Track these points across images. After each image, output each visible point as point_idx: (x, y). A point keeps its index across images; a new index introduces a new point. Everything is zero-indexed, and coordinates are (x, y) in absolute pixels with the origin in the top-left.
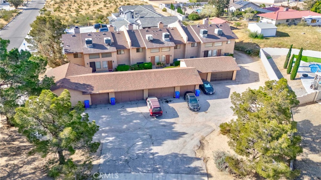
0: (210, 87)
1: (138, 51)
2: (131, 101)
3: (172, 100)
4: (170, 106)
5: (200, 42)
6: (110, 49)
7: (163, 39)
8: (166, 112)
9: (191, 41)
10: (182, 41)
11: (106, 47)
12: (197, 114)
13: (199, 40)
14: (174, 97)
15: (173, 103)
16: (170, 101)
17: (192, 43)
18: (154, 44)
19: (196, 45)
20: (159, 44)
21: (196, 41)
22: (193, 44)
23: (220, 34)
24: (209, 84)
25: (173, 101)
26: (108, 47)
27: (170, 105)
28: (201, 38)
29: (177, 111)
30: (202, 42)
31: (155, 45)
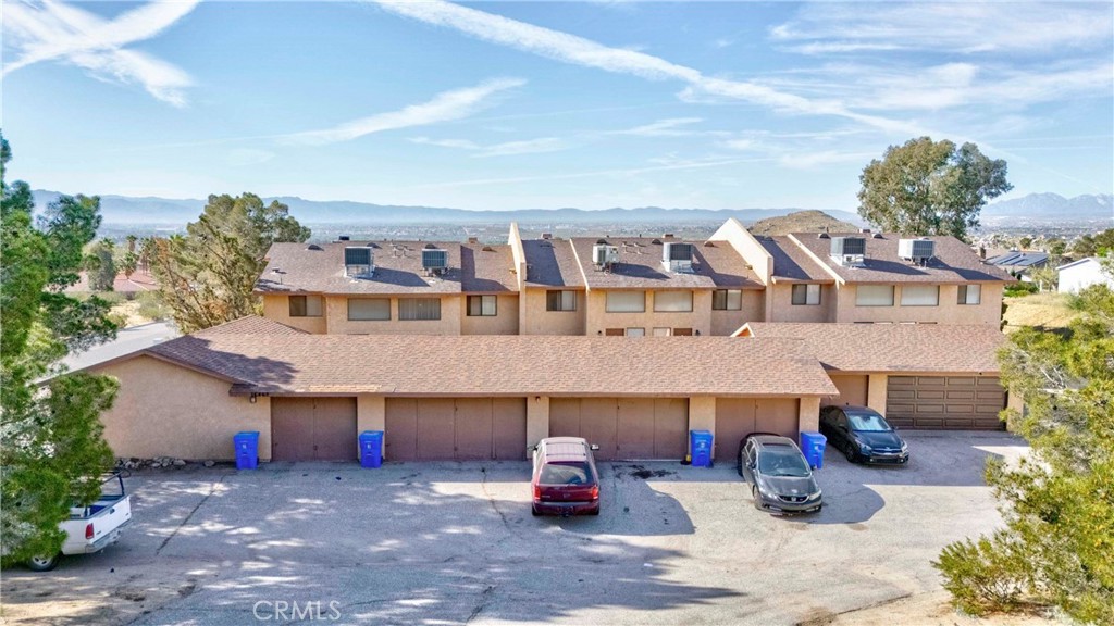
0: (880, 428)
1: (553, 303)
2: (459, 459)
3: (671, 471)
4: (654, 488)
5: (834, 282)
6: (436, 286)
7: (666, 266)
8: (627, 510)
9: (789, 277)
10: (751, 278)
11: (425, 279)
12: (803, 528)
13: (826, 274)
14: (685, 462)
15: (672, 480)
16: (661, 474)
17: (794, 286)
18: (622, 278)
19: (813, 290)
20: (643, 279)
21: (811, 276)
22: (799, 290)
23: (923, 259)
24: (874, 420)
25: (673, 476)
26: (430, 281)
27: (657, 485)
28: (835, 268)
29: (686, 508)
30: (839, 279)
31: (623, 281)
